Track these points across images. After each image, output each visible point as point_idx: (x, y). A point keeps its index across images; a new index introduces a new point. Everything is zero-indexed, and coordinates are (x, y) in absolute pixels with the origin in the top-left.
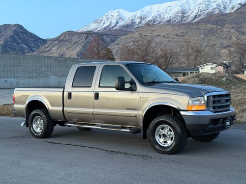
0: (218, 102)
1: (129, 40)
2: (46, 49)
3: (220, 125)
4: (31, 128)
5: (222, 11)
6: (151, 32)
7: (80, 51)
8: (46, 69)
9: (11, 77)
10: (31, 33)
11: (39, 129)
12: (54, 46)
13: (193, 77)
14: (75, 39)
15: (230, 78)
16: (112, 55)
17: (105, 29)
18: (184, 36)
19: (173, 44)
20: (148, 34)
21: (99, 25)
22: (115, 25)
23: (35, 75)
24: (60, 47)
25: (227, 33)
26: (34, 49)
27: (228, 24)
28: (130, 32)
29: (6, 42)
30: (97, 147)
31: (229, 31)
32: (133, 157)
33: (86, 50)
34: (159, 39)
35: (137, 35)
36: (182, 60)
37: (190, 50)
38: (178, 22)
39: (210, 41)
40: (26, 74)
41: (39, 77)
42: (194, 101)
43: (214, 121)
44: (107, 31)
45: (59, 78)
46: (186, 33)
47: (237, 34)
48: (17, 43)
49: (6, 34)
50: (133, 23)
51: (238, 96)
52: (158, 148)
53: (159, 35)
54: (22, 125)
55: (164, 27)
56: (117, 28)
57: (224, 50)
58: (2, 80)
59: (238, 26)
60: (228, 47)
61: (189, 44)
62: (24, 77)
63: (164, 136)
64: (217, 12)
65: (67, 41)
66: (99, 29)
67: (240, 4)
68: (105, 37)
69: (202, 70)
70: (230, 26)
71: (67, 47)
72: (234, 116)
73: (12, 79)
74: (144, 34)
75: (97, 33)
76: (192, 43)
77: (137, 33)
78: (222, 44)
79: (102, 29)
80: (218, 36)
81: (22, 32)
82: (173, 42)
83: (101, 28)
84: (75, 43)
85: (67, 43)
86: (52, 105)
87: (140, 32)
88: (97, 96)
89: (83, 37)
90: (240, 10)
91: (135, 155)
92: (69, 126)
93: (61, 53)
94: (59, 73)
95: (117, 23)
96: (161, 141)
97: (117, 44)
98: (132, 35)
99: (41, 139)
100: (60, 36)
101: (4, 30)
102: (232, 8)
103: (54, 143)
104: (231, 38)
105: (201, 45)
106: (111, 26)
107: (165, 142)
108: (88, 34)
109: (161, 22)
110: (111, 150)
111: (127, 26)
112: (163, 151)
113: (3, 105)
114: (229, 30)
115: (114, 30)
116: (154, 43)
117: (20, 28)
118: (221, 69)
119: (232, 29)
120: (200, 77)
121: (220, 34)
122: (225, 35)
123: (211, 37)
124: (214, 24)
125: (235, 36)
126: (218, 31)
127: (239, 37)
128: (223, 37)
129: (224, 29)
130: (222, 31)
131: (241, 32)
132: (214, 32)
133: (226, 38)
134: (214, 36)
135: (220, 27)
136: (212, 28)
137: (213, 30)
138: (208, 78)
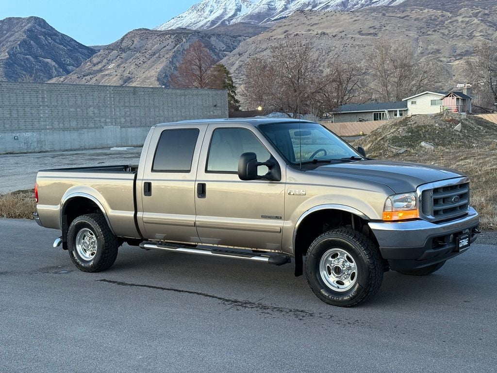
0: (444, 202)
1: (264, 46)
2: (95, 68)
3: (447, 247)
4: (74, 253)
6: (309, 27)
7: (164, 70)
8: (96, 111)
9: (26, 131)
10: (63, 35)
11: (88, 253)
12: (110, 61)
13: (395, 125)
14: (154, 45)
15: (471, 123)
16: (230, 79)
17: (213, 22)
18: (375, 34)
19: (354, 51)
20: (302, 31)
21: (200, 16)
22: (235, 15)
23: (74, 124)
24: (122, 62)
25: (463, 25)
26: (70, 68)
27: (465, 6)
28: (265, 29)
29: (13, 55)
30: (206, 293)
31: (467, 23)
32: (276, 314)
33: (176, 68)
34: (324, 42)
35: (278, 34)
36: (372, 85)
37: (388, 65)
38: (363, 5)
39: (428, 42)
40: (56, 123)
41: (82, 128)
42: (395, 201)
43: (437, 240)
44: (218, 27)
45: (123, 129)
46: (380, 28)
47: (483, 27)
48: (36, 57)
49: (12, 39)
50: (271, 9)
51: (485, 164)
52: (327, 294)
53: (324, 33)
54: (55, 245)
55: (334, 17)
56: (239, 20)
57: (457, 62)
58: (9, 136)
59: (487, 12)
60: (465, 55)
61: (386, 53)
62: (53, 129)
63: (338, 270)
65: (136, 50)
66: (202, 23)
68: (213, 40)
69: (414, 106)
70: (471, 13)
71: (138, 62)
72: (476, 227)
73: (29, 134)
74: (293, 31)
75: (197, 32)
76: (392, 51)
77: (280, 30)
78: (454, 48)
79: (208, 24)
80: (446, 32)
81: (45, 34)
82: (353, 46)
83: (205, 21)
84: (154, 54)
85: (138, 55)
86: (113, 207)
87: (286, 28)
88: (202, 190)
89: (170, 41)
91: (280, 310)
92: (148, 249)
93: (126, 74)
94: (123, 120)
95: (239, 10)
96: (330, 280)
97: (240, 54)
98: (270, 34)
99: (94, 275)
100: (123, 39)
101: (8, 31)
103: (119, 283)
104: (471, 36)
105: (411, 54)
106: (226, 18)
107: (340, 283)
108: (180, 34)
109: (327, 6)
110: (233, 298)
111: (259, 16)
112: (335, 300)
113: (14, 193)
114: (467, 19)
115: (232, 26)
116: (314, 50)
117: (40, 25)
118: (451, 103)
119: (474, 18)
120: (408, 123)
121: (450, 29)
122: (461, 30)
123: (432, 35)
124: (437, 8)
125: (481, 31)
126: (446, 22)
127: (489, 34)
128: (456, 35)
129: (458, 18)
130: (453, 21)
131: (492, 23)
132: (437, 25)
133: (461, 37)
134: (438, 32)
135: (449, 13)
136: (433, 15)
137: (434, 20)
138: (425, 127)
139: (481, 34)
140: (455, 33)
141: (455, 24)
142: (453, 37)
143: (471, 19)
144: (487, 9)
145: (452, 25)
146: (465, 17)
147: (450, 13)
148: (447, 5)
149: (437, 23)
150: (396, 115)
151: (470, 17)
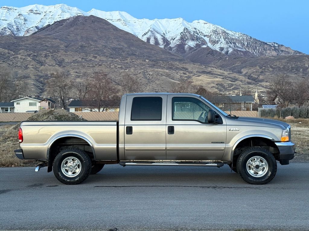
5: (15, 33)
11: (71, 173)
25: (22, 61)
27: (22, 49)
31: (24, 59)
42: (286, 132)
47: (33, 63)
59: (35, 54)
60: (23, 78)
63: (257, 167)
64: (8, 33)
67: (36, 27)
70: (26, 54)
78: (16, 74)
80: (11, 63)
86: (98, 142)
88: (171, 130)
90: (37, 35)
96: (251, 172)
102: (28, 31)
104: (26, 68)
114: (24, 57)
118: (45, 105)
119: (28, 57)
120: (54, 113)
121: (13, 61)
122: (20, 63)
123: (2, 64)
124: (5, 48)
125: (32, 65)
126: (11, 57)
127: (37, 68)
128: (17, 66)
129: (18, 56)
130: (15, 57)
131: (39, 61)
132: (5, 58)
133: (20, 67)
134: (6, 62)
135: (12, 52)
136: (2, 52)
137: (3, 55)
138: (64, 116)
139: (33, 67)
140: (17, 65)
141: (16, 59)
142: (15, 67)
143: (26, 57)
144: (36, 53)
145: (15, 59)
146: (23, 55)
147: (14, 52)
148: (11, 47)
149: (5, 57)
150: (7, 110)
151: (26, 56)
